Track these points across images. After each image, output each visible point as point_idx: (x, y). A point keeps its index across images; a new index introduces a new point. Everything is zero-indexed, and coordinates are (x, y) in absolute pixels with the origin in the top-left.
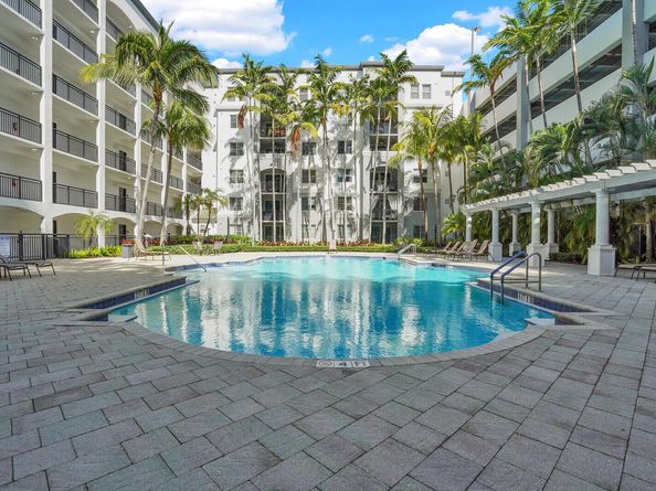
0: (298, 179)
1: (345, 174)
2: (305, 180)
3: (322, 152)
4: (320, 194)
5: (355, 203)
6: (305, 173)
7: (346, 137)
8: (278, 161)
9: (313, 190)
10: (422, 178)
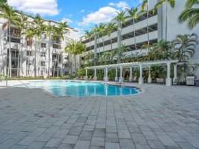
0: (25, 53)
1: (43, 54)
2: (28, 54)
3: (35, 45)
4: (34, 60)
5: (47, 64)
6: (28, 52)
7: (44, 42)
8: (17, 46)
9: (31, 58)
10: (67, 58)
